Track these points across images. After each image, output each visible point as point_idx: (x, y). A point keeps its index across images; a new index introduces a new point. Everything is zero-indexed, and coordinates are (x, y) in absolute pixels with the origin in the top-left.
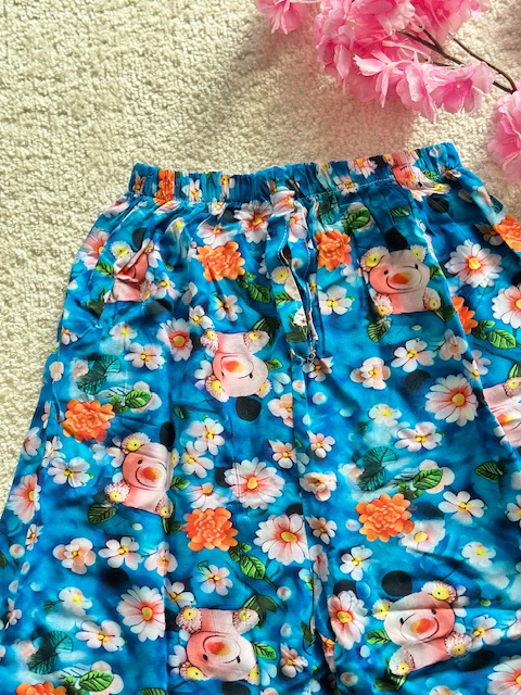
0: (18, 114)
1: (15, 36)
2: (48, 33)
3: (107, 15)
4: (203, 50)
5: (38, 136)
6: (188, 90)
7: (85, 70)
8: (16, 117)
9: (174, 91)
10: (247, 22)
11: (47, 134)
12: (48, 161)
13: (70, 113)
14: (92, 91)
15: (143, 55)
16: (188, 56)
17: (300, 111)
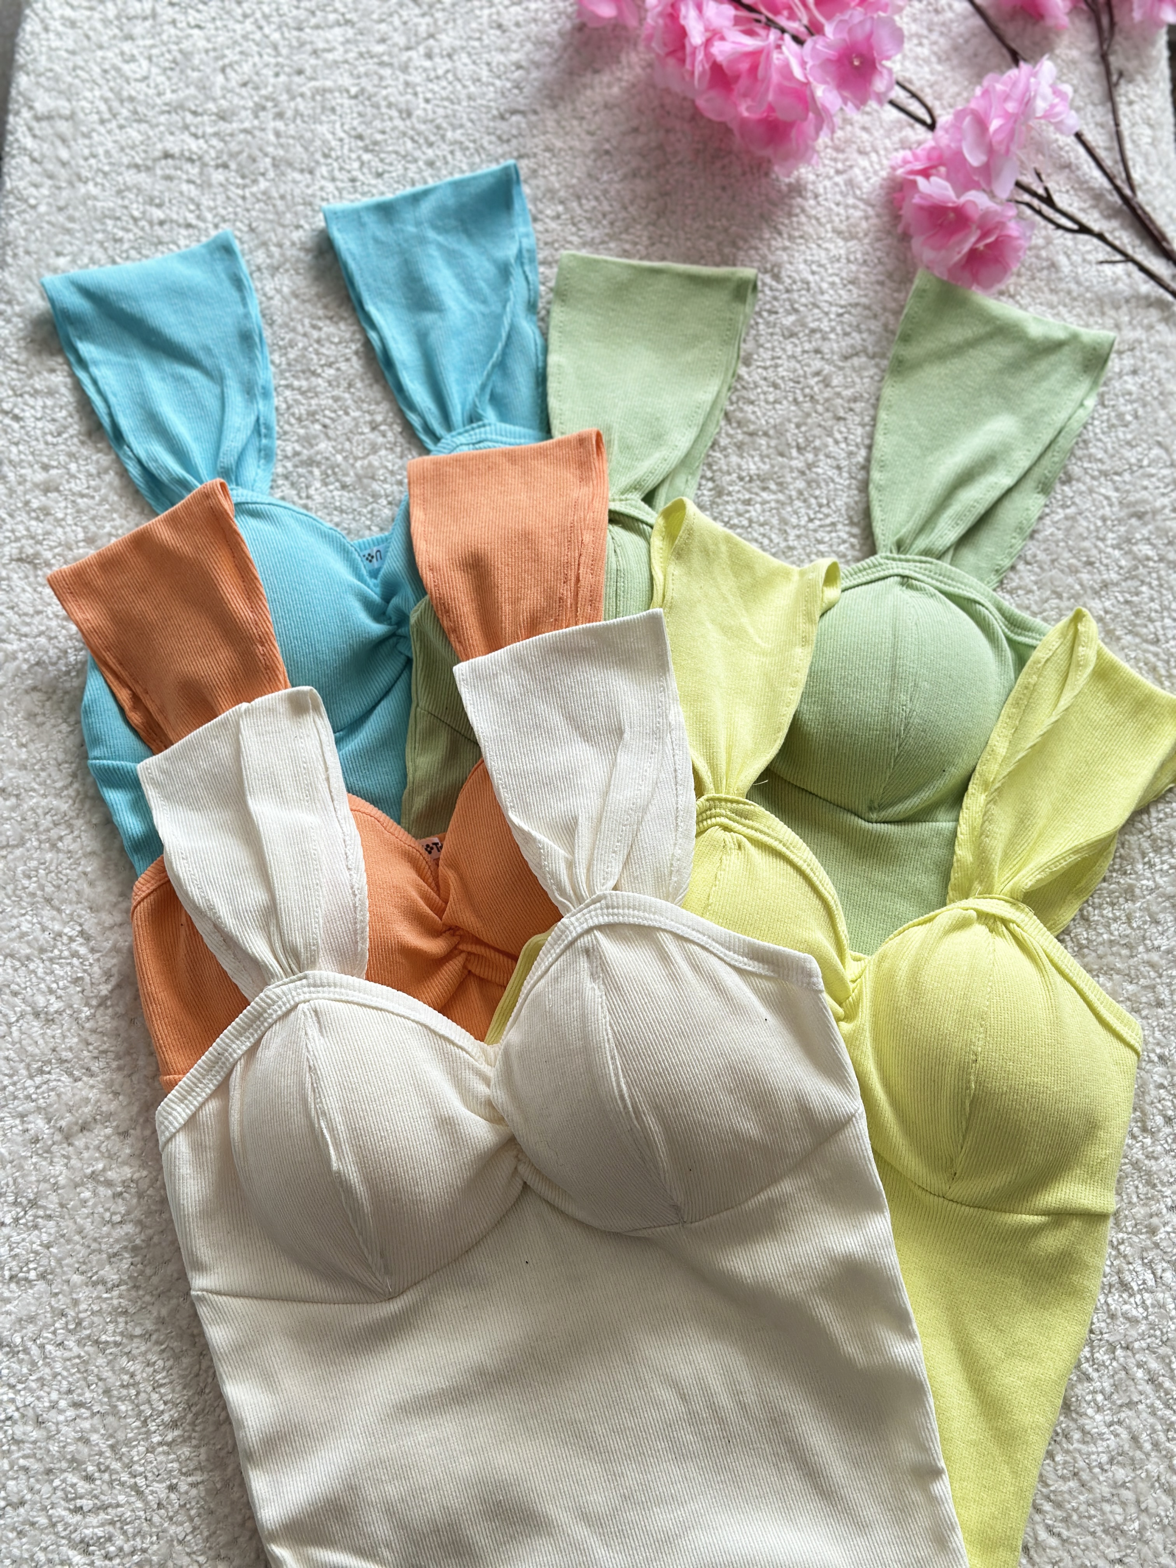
0: (155, 160)
1: (164, 49)
2: (215, 49)
3: (308, 34)
4: (447, 99)
5: (181, 193)
6: (417, 154)
7: (264, 108)
8: (149, 163)
9: (397, 153)
10: (519, 67)
11: (193, 191)
12: (191, 231)
13: (233, 166)
14: (272, 138)
15: (355, 97)
16: (423, 105)
17: (584, 201)
